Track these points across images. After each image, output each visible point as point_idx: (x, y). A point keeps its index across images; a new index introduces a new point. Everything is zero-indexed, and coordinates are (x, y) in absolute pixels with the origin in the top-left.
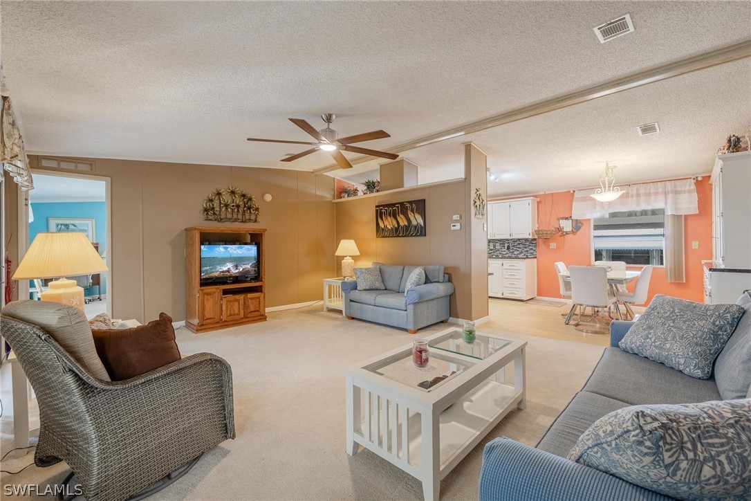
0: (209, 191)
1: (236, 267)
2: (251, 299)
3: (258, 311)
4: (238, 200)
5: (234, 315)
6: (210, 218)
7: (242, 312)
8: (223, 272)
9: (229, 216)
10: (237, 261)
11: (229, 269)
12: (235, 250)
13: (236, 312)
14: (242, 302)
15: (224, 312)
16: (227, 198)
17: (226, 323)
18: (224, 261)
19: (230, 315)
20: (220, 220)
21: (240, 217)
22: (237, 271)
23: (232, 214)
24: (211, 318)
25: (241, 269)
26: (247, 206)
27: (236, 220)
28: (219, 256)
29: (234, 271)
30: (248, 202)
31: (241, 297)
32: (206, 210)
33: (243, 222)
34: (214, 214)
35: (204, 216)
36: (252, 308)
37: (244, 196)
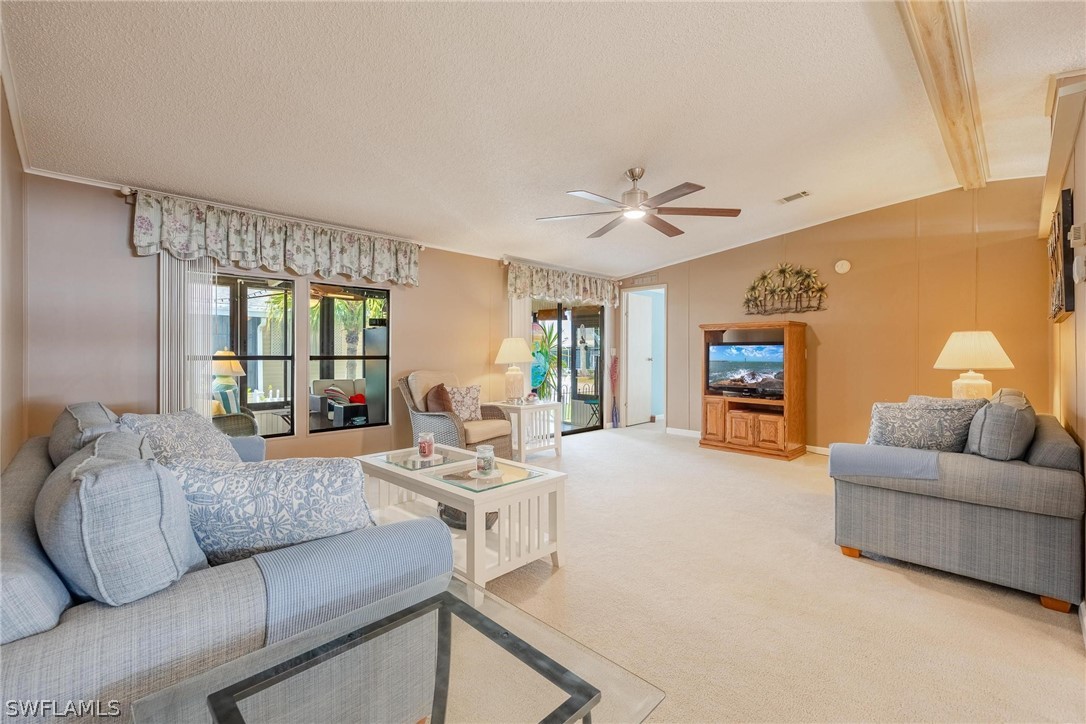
0: (752, 278)
1: (753, 376)
2: (765, 422)
3: (774, 442)
4: (792, 281)
5: (740, 438)
6: (753, 310)
7: (750, 436)
8: (734, 381)
9: (778, 305)
10: (755, 367)
11: (742, 377)
12: (751, 353)
13: (743, 435)
14: (750, 423)
15: (728, 431)
16: (776, 281)
17: (731, 446)
18: (735, 366)
19: (736, 437)
20: (765, 312)
21: (793, 305)
22: (754, 381)
23: (782, 302)
24: (714, 434)
25: (760, 380)
26: (805, 288)
27: (786, 311)
28: (731, 360)
29: (749, 381)
30: (804, 280)
31: (750, 416)
32: (748, 301)
33: (797, 312)
34: (757, 305)
35: (745, 310)
36: (764, 435)
37: (799, 273)
